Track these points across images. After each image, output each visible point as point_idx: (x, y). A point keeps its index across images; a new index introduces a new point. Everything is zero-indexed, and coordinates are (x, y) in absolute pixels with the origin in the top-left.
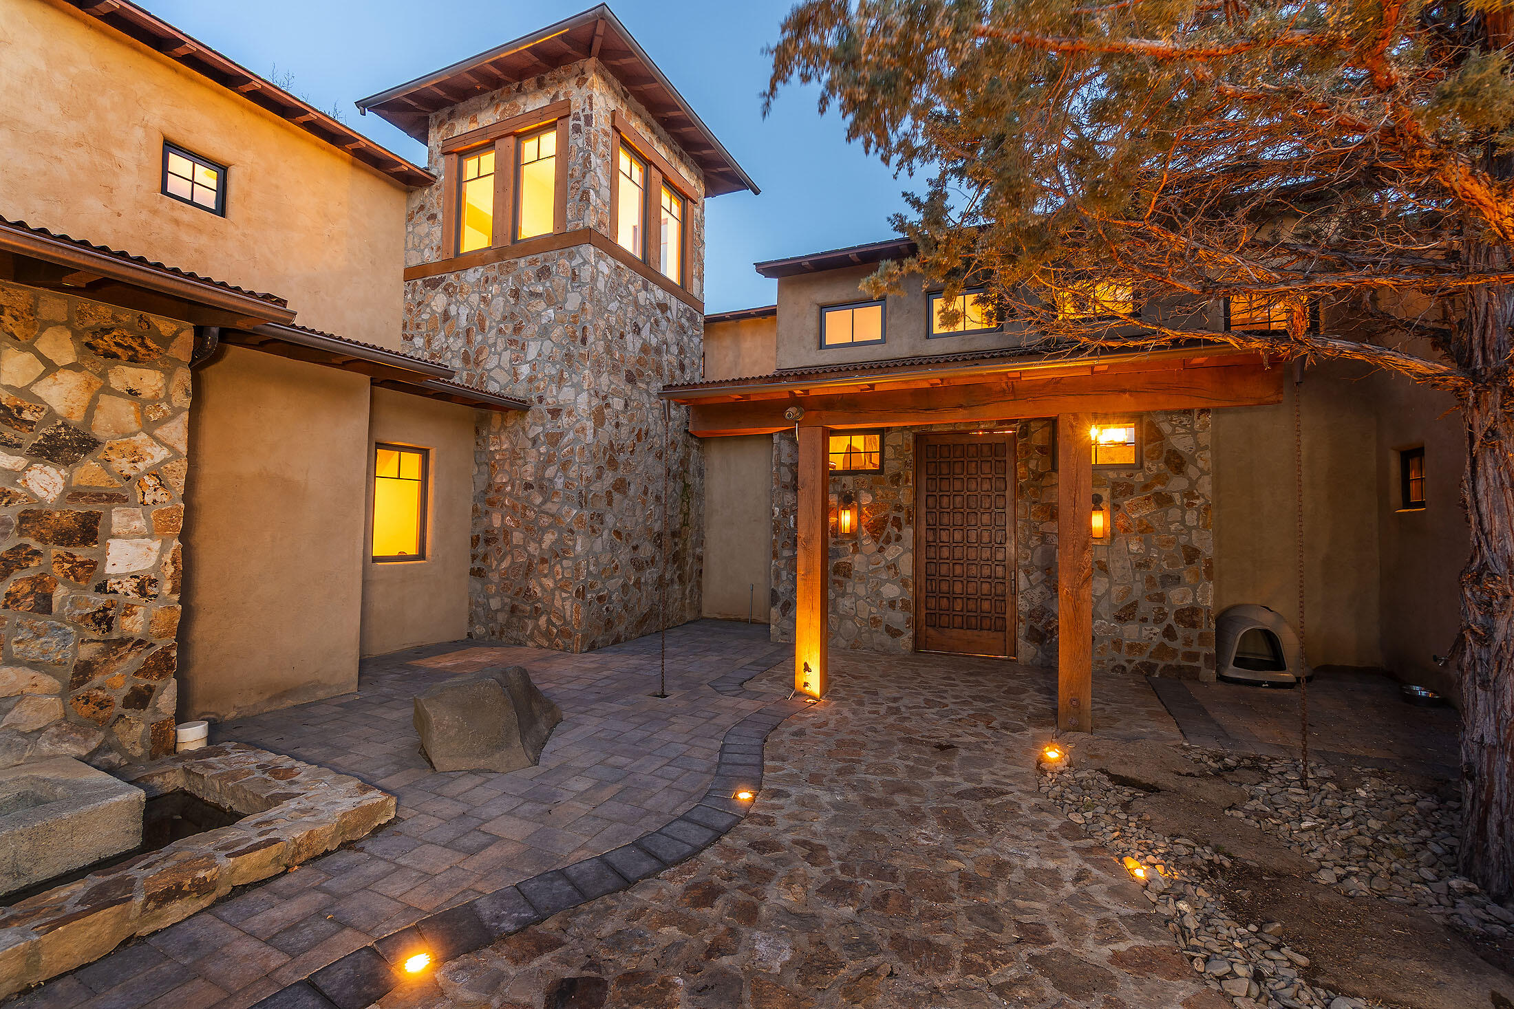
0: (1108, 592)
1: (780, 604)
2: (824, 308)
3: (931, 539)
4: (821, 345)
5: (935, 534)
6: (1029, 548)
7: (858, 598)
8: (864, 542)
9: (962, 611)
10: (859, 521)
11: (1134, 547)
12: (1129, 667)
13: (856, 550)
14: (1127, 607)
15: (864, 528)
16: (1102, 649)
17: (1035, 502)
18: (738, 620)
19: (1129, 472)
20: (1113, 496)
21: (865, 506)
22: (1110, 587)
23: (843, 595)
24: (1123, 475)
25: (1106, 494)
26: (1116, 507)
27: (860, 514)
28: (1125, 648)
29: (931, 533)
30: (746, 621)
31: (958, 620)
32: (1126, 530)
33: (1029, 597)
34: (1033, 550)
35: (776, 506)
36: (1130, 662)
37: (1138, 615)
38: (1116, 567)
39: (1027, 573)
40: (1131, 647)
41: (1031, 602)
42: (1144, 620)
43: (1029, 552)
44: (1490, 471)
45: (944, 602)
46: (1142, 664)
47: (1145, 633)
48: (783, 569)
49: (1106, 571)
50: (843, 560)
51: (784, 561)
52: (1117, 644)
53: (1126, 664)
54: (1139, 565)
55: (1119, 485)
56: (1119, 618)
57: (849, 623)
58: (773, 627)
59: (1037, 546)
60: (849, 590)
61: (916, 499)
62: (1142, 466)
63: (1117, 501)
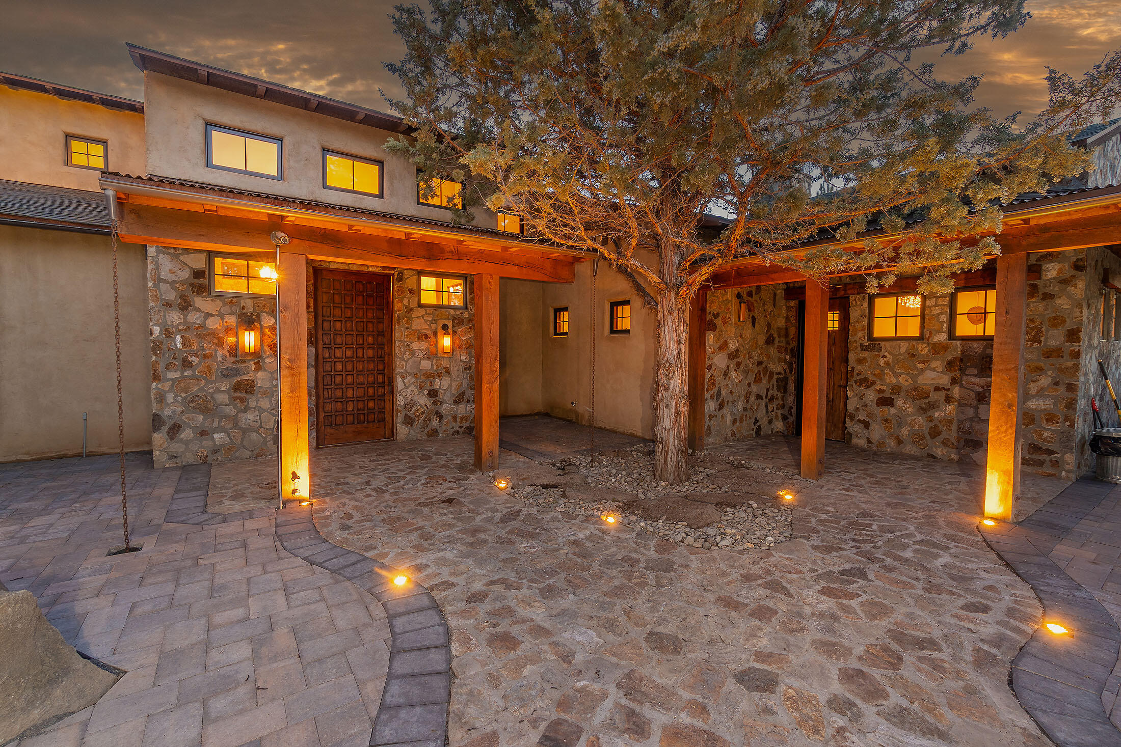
0: (450, 386)
1: (165, 429)
2: (210, 125)
3: (327, 355)
4: (208, 163)
5: (330, 353)
6: (404, 360)
7: (261, 410)
8: (267, 360)
9: (353, 410)
10: (262, 341)
11: (464, 358)
12: (461, 431)
13: (259, 367)
14: (460, 395)
15: (266, 348)
16: (447, 422)
17: (407, 328)
18: (64, 457)
19: (461, 311)
20: (453, 326)
21: (267, 327)
22: (451, 383)
23: (245, 410)
24: (458, 313)
25: (450, 324)
26: (455, 332)
27: (262, 334)
28: (458, 420)
29: (326, 351)
30: (79, 455)
31: (350, 418)
32: (460, 347)
33: (404, 394)
34: (406, 362)
35: (155, 325)
36: (461, 427)
37: (465, 399)
38: (454, 371)
39: (403, 378)
40: (461, 418)
41: (405, 398)
42: (468, 401)
43: (404, 363)
44: (670, 324)
45: (339, 405)
46: (467, 428)
47: (468, 409)
48: (168, 392)
49: (449, 374)
50: (244, 377)
51: (170, 383)
52: (455, 418)
53: (459, 429)
54: (466, 369)
55: (456, 319)
56: (456, 402)
57: (254, 436)
58: (156, 453)
59: (409, 359)
60: (252, 404)
61: (316, 323)
62: (467, 308)
63: (454, 329)
